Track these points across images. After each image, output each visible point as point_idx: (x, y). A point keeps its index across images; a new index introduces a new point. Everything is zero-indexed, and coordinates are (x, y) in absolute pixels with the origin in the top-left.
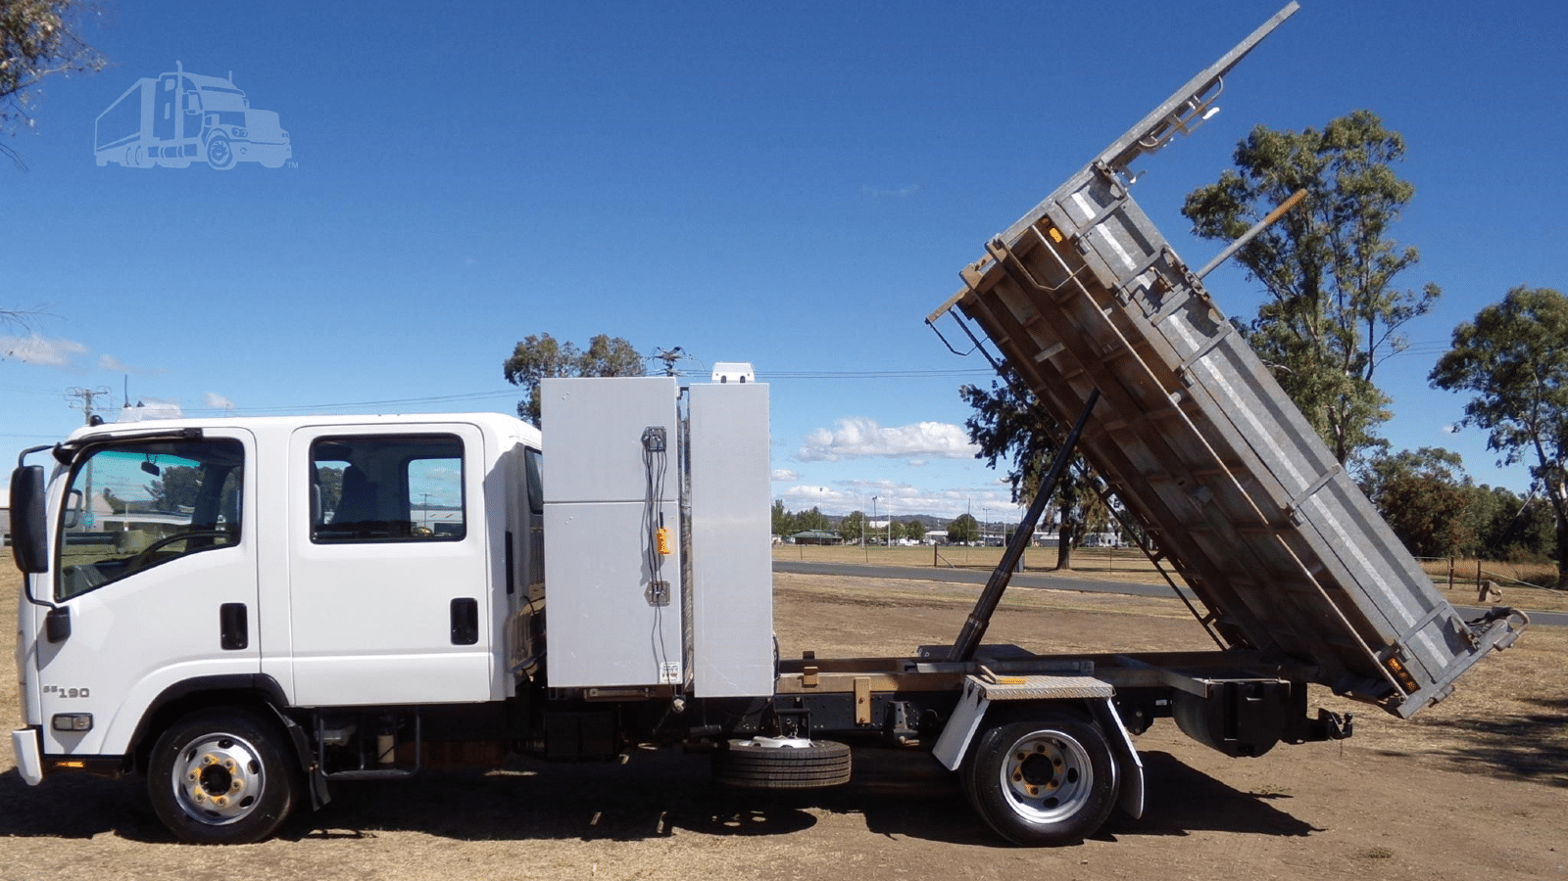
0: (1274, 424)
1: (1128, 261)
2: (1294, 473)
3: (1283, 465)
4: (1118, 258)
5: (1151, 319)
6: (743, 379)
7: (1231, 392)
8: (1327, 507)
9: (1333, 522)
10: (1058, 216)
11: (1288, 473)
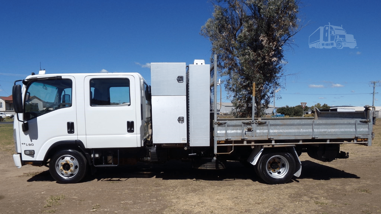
0: (294, 127)
1: (239, 131)
2: (307, 131)
3: (304, 132)
4: (237, 133)
5: (254, 136)
6: (202, 64)
7: (281, 131)
8: (319, 129)
9: (323, 130)
10: (219, 139)
11: (306, 132)
